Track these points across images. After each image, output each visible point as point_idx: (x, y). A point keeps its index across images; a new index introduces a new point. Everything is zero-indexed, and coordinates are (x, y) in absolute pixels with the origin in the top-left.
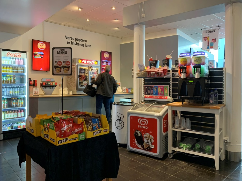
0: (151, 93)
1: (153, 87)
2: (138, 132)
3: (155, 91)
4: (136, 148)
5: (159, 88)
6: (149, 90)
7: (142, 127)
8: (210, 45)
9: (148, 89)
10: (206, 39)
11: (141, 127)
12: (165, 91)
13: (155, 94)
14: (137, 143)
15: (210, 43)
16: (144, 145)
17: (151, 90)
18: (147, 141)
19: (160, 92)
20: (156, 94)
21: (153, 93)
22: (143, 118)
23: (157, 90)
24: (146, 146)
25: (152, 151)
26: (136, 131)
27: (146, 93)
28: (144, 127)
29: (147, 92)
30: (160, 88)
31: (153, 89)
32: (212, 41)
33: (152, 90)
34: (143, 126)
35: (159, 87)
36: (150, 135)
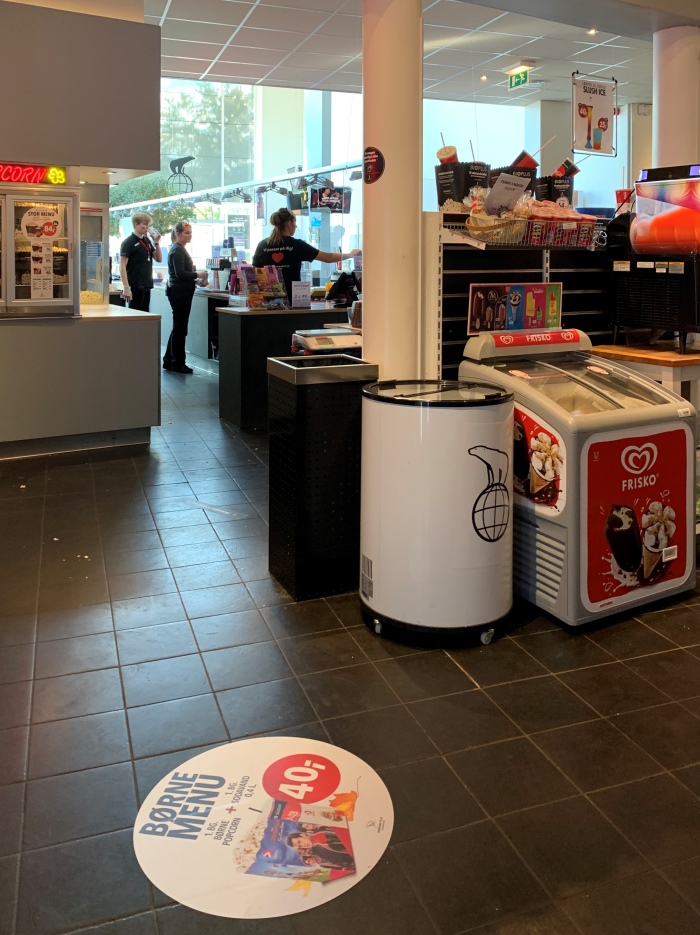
0: (498, 319)
1: (508, 289)
2: (622, 515)
3: (514, 309)
4: (614, 595)
5: (530, 295)
6: (489, 309)
7: (638, 484)
8: (595, 138)
9: (488, 303)
10: (583, 111)
11: (633, 485)
12: (550, 308)
13: (511, 323)
14: (618, 568)
15: (595, 130)
16: (643, 566)
17: (499, 305)
18: (653, 542)
19: (533, 315)
20: (515, 322)
21: (504, 322)
22: (639, 441)
23: (521, 306)
24: (651, 565)
25: (671, 573)
26: (615, 513)
27: (478, 320)
28: (642, 481)
29: (483, 319)
30: (534, 295)
31: (505, 303)
32: (599, 124)
33: (502, 306)
34: (637, 476)
35: (529, 289)
36: (664, 507)
